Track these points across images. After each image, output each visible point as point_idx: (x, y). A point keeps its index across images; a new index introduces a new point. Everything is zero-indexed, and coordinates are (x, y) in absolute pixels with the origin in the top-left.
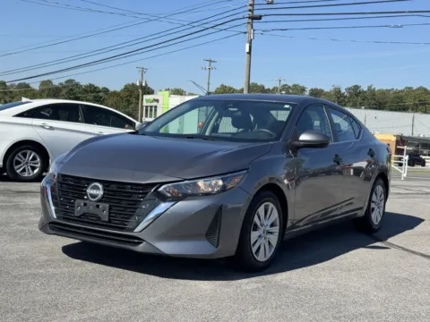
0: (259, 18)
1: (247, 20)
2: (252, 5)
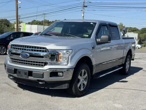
2: (84, 3)
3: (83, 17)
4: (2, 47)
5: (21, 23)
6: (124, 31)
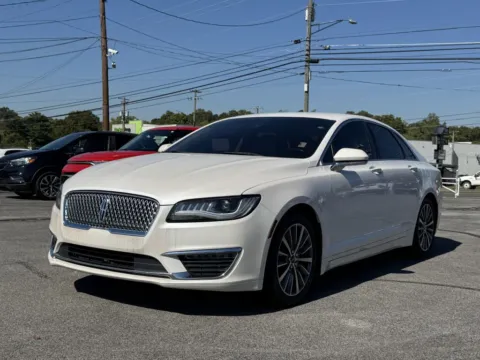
0: (316, 61)
1: (304, 63)
2: (309, 50)
3: (307, 92)
4: (51, 176)
5: (131, 122)
6: (439, 136)
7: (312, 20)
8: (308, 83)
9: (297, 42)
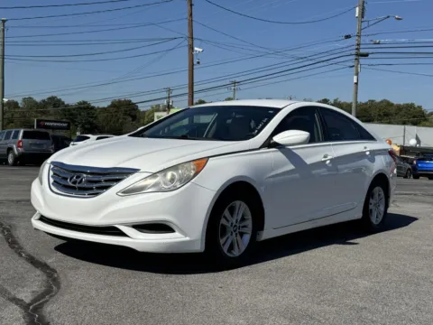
0: (366, 55)
2: (359, 45)
3: (356, 84)
7: (363, 17)
8: (357, 74)
9: (348, 37)
